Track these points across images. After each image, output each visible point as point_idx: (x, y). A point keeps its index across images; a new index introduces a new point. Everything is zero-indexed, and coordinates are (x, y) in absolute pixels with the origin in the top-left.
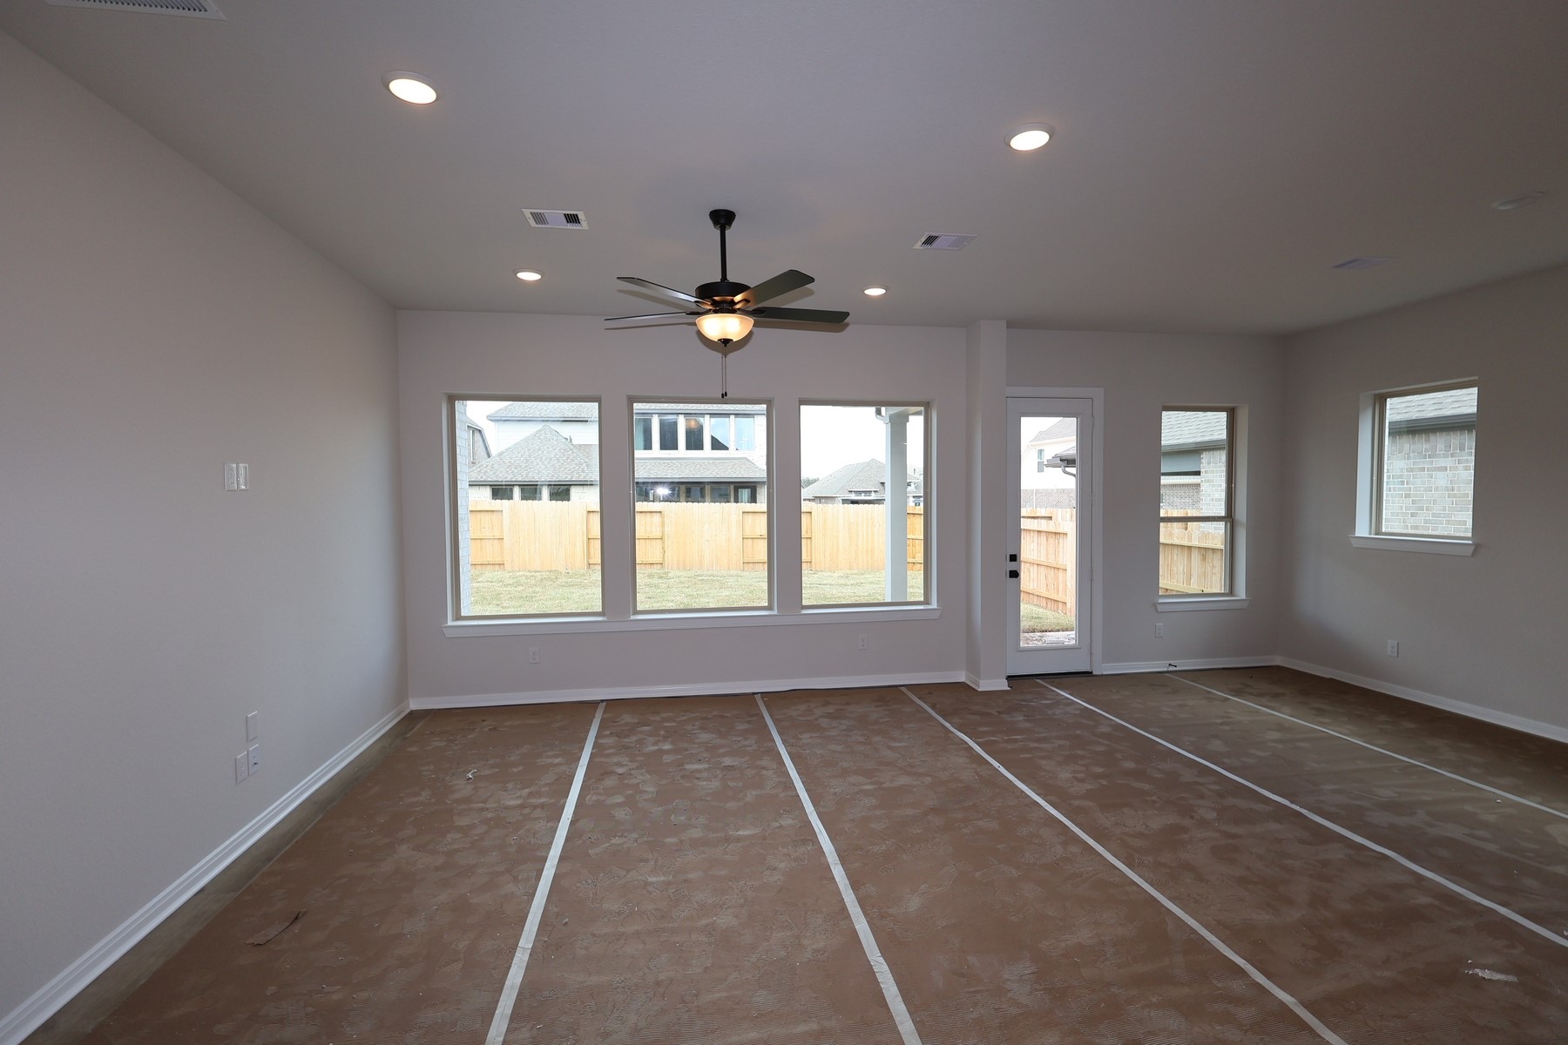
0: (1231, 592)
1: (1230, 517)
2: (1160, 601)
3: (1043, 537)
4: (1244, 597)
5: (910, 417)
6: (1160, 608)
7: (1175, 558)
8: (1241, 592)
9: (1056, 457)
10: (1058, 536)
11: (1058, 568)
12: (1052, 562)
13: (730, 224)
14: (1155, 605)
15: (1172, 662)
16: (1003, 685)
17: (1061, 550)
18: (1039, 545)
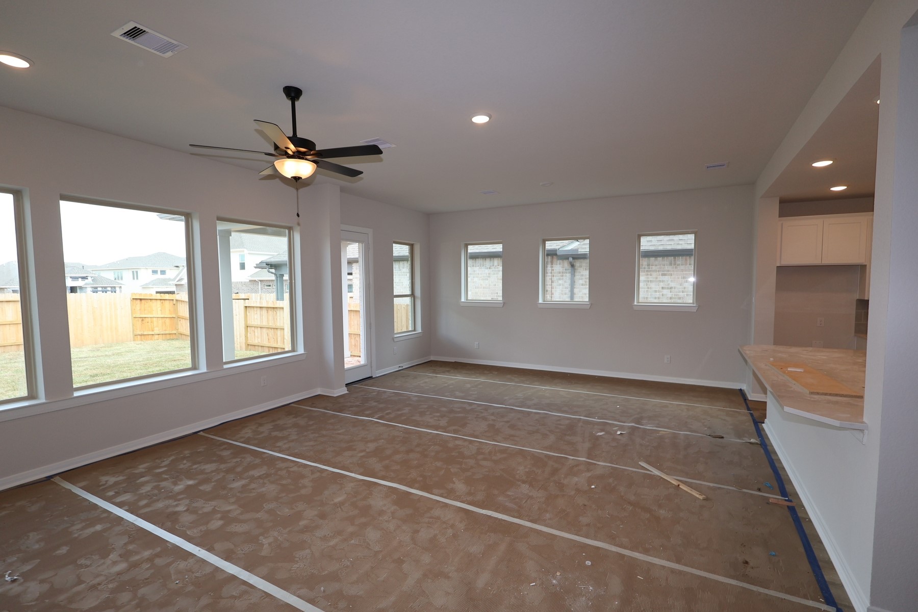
0: (415, 330)
1: (412, 295)
2: (395, 336)
3: (264, 311)
4: (420, 331)
5: (233, 234)
6: (396, 340)
7: (352, 317)
8: (419, 330)
9: (261, 262)
10: (275, 310)
11: (277, 329)
12: (271, 324)
13: (298, 99)
14: (393, 339)
15: (400, 365)
16: (344, 391)
17: (278, 318)
18: (261, 316)
